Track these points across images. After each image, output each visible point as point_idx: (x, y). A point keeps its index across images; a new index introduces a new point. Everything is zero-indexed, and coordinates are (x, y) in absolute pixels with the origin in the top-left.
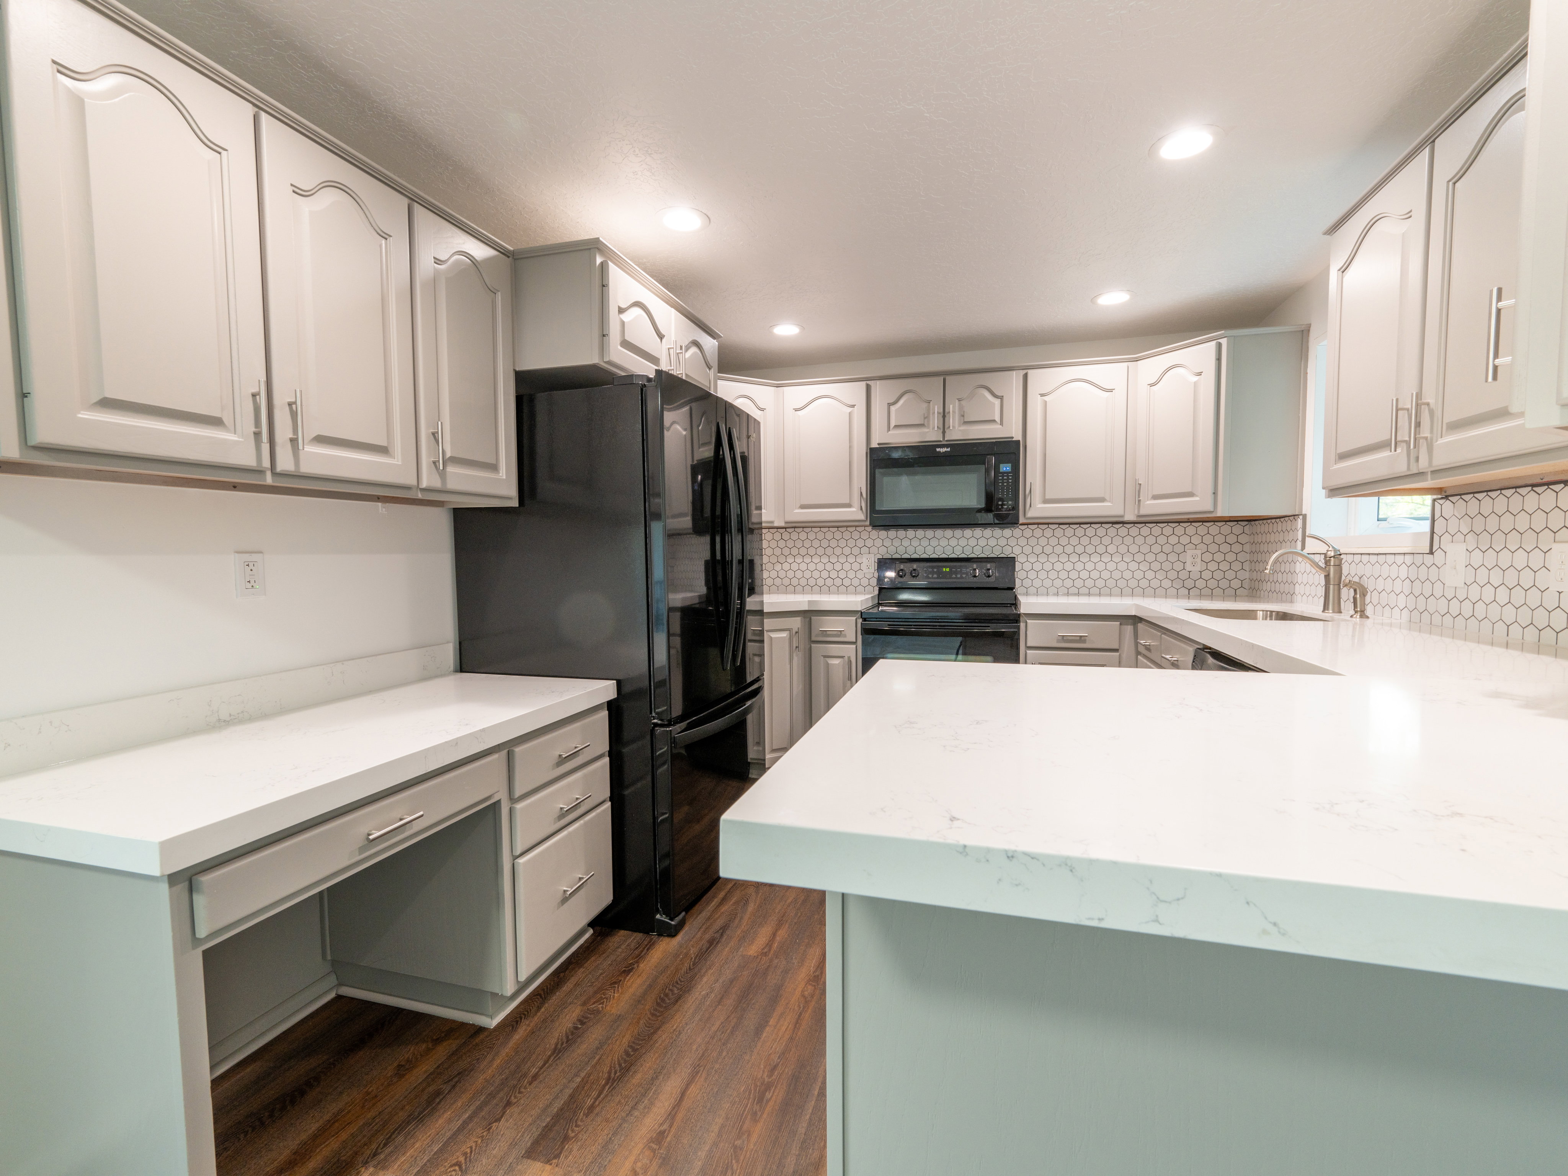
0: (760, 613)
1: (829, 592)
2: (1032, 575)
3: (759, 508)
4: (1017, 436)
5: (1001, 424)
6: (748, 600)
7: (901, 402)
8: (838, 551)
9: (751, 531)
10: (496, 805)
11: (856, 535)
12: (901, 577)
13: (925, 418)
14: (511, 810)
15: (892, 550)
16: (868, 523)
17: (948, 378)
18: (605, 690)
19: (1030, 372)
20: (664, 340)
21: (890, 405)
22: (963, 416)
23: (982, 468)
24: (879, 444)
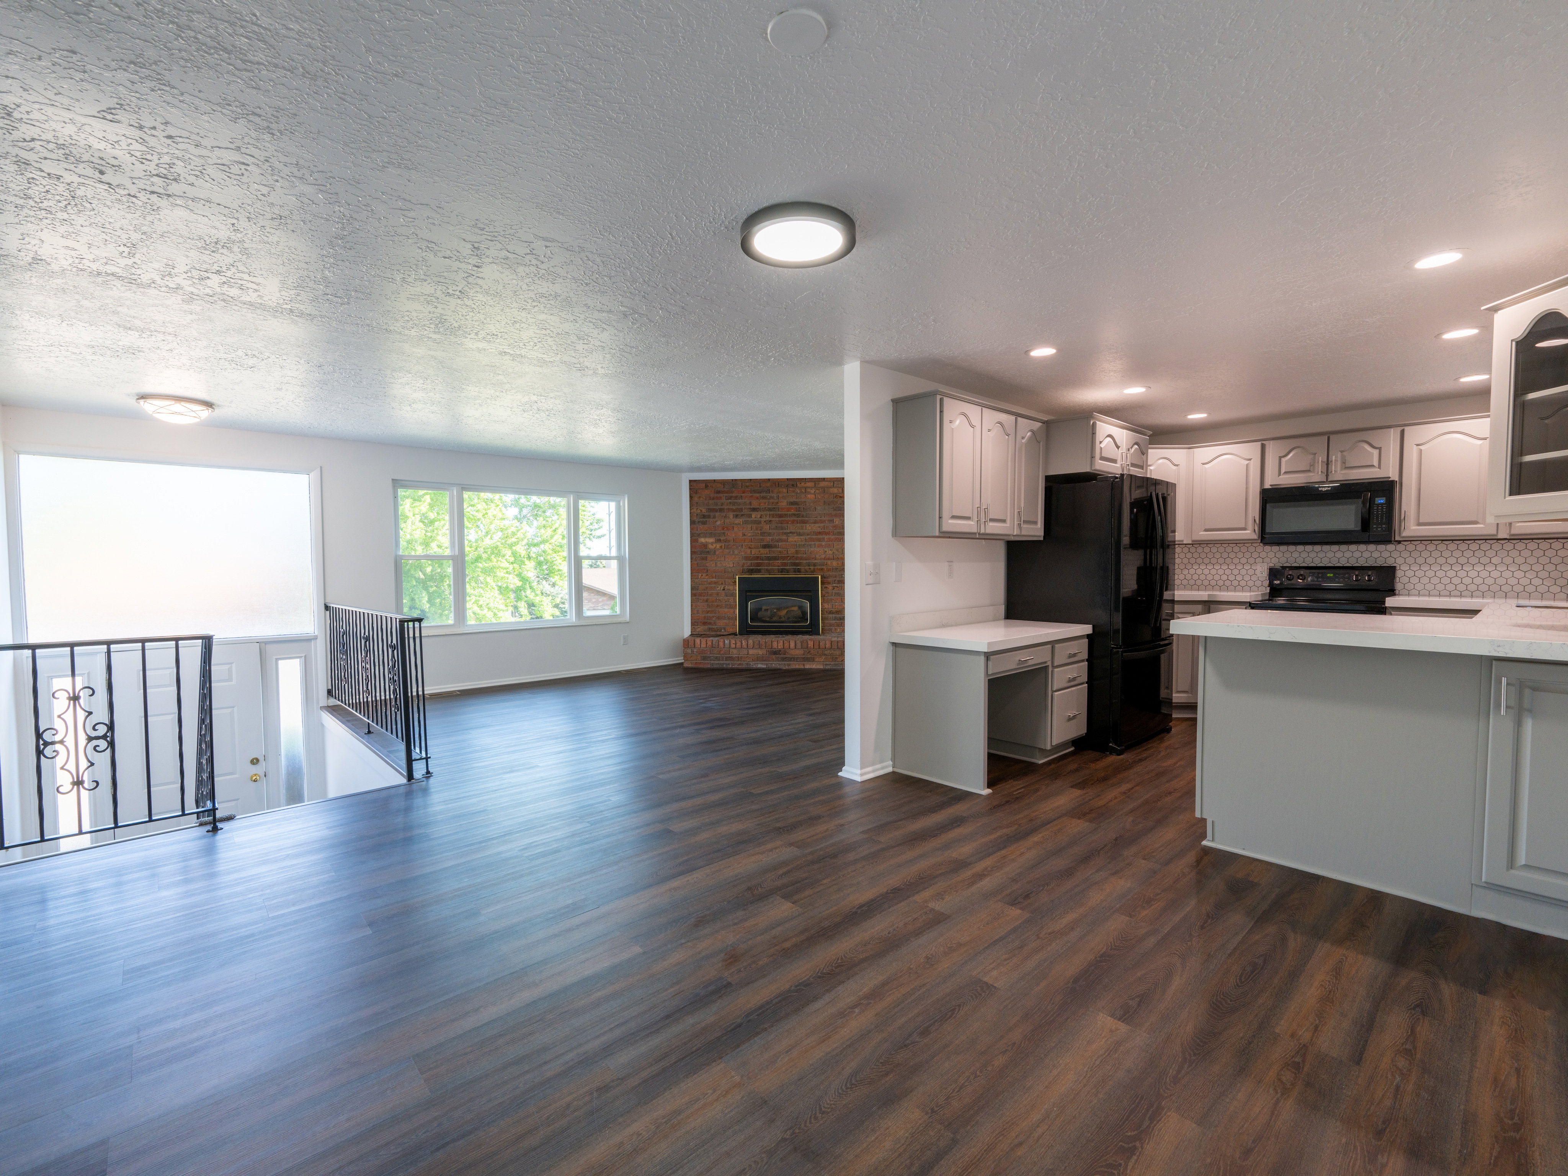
0: (1173, 602)
1: (1228, 590)
2: (1414, 580)
3: (1174, 531)
4: (1394, 476)
5: (1379, 467)
6: (1165, 593)
7: (1291, 455)
8: (1236, 561)
9: (1168, 546)
10: (1047, 667)
11: (1252, 549)
12: (1290, 580)
13: (1311, 466)
14: (1052, 671)
15: (1283, 560)
16: (1259, 541)
17: (1332, 437)
18: (1087, 629)
19: (1406, 429)
20: (1120, 449)
21: (1280, 458)
22: (1345, 463)
23: (1360, 501)
24: (1271, 485)
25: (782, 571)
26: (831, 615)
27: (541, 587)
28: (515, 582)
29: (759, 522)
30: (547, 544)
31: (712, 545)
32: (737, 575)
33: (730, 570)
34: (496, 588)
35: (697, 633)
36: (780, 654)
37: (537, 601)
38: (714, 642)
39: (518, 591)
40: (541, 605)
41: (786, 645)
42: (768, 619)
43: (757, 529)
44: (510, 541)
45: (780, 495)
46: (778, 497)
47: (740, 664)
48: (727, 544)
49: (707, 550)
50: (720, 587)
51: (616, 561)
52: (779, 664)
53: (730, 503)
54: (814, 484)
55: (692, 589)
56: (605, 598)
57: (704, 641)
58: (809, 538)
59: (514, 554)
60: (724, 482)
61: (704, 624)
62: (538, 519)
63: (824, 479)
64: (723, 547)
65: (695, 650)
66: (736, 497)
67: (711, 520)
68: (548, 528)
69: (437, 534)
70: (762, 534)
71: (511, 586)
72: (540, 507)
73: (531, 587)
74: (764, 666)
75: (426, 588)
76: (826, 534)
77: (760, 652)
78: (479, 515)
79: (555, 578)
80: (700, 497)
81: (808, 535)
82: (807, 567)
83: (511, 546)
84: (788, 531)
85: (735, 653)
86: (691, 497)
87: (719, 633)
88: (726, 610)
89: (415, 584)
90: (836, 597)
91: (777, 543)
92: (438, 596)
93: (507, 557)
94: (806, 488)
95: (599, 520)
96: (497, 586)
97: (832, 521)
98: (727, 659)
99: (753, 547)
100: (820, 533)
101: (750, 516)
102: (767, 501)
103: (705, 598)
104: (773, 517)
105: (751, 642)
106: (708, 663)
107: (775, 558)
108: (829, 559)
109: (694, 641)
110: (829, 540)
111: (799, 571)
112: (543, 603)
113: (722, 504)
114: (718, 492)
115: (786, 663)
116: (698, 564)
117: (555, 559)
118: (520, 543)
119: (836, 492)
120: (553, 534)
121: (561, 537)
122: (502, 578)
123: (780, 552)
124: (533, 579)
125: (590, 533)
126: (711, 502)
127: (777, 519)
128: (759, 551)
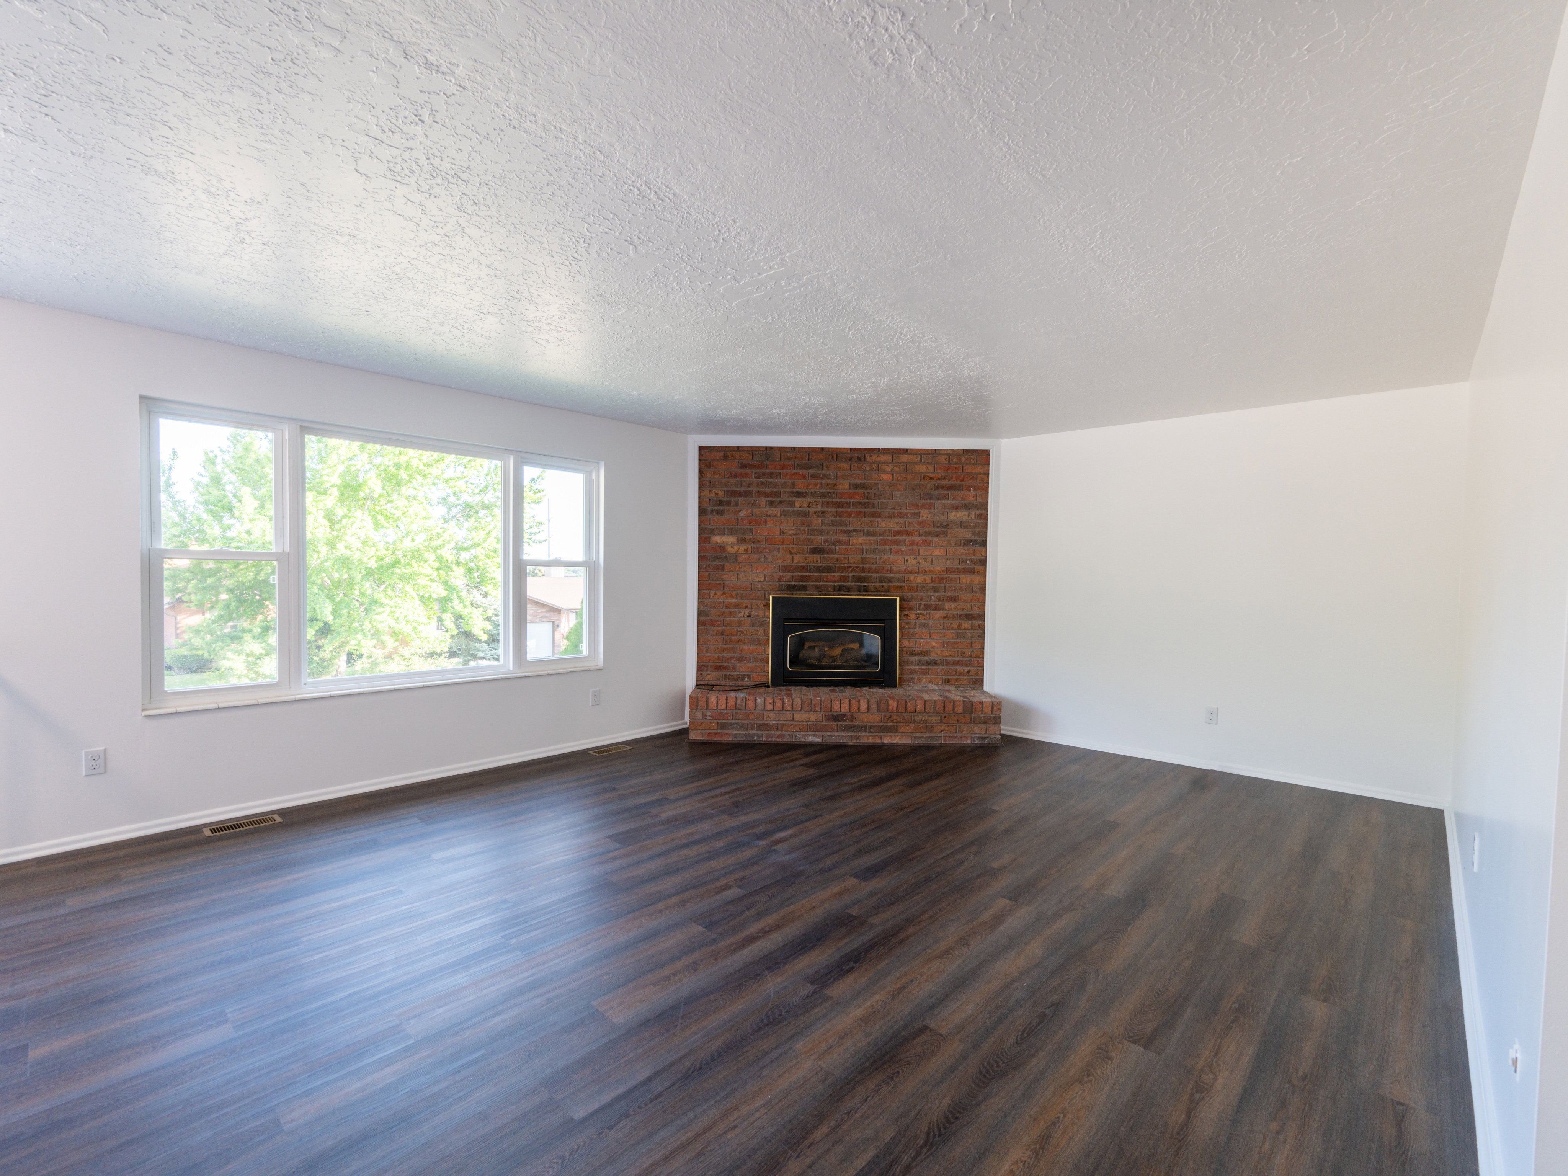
25: (840, 589)
26: (913, 658)
27: (471, 597)
28: (439, 591)
29: (806, 514)
30: (479, 548)
31: (732, 547)
32: (770, 594)
33: (759, 586)
34: (417, 598)
35: (706, 683)
36: (845, 721)
37: (466, 614)
38: (739, 701)
39: (444, 602)
40: (471, 618)
41: (855, 706)
42: (816, 663)
43: (802, 525)
44: (434, 544)
45: (840, 473)
46: (836, 476)
47: (779, 736)
48: (755, 546)
49: (724, 555)
50: (744, 613)
51: (583, 569)
52: (842, 736)
53: (762, 483)
54: (891, 457)
55: (700, 614)
56: (544, 610)
57: (722, 697)
58: (882, 540)
59: (439, 559)
60: (753, 451)
61: (718, 668)
62: (469, 519)
63: (906, 451)
64: (750, 550)
65: (708, 714)
66: (771, 475)
67: (732, 509)
68: (481, 531)
69: (345, 534)
70: (810, 532)
71: (435, 596)
72: (472, 507)
73: (459, 598)
74: (818, 740)
75: (330, 597)
76: (909, 533)
77: (813, 717)
78: (398, 513)
79: (488, 588)
80: (715, 473)
81: (881, 535)
82: (878, 584)
83: (435, 549)
84: (851, 528)
85: (771, 718)
86: (701, 473)
87: (739, 683)
88: (752, 647)
89: (316, 591)
90: (920, 630)
91: (834, 547)
92: (345, 607)
93: (430, 562)
94: (878, 464)
95: (539, 523)
96: (418, 595)
97: (917, 515)
98: (759, 727)
99: (795, 551)
100: (898, 533)
101: (792, 504)
102: (818, 481)
103: (720, 629)
104: (828, 507)
105: (798, 701)
106: (729, 735)
107: (829, 570)
108: (911, 572)
109: (707, 699)
110: (913, 543)
111: (866, 589)
112: (472, 615)
113: (749, 485)
114: (744, 466)
115: (853, 734)
116: (709, 576)
117: (488, 566)
118: (446, 546)
119: (925, 471)
120: (486, 537)
121: (496, 541)
122: (424, 586)
123: (837, 560)
124: (462, 587)
125: (530, 537)
126: (732, 480)
127: (834, 510)
128: (806, 559)
